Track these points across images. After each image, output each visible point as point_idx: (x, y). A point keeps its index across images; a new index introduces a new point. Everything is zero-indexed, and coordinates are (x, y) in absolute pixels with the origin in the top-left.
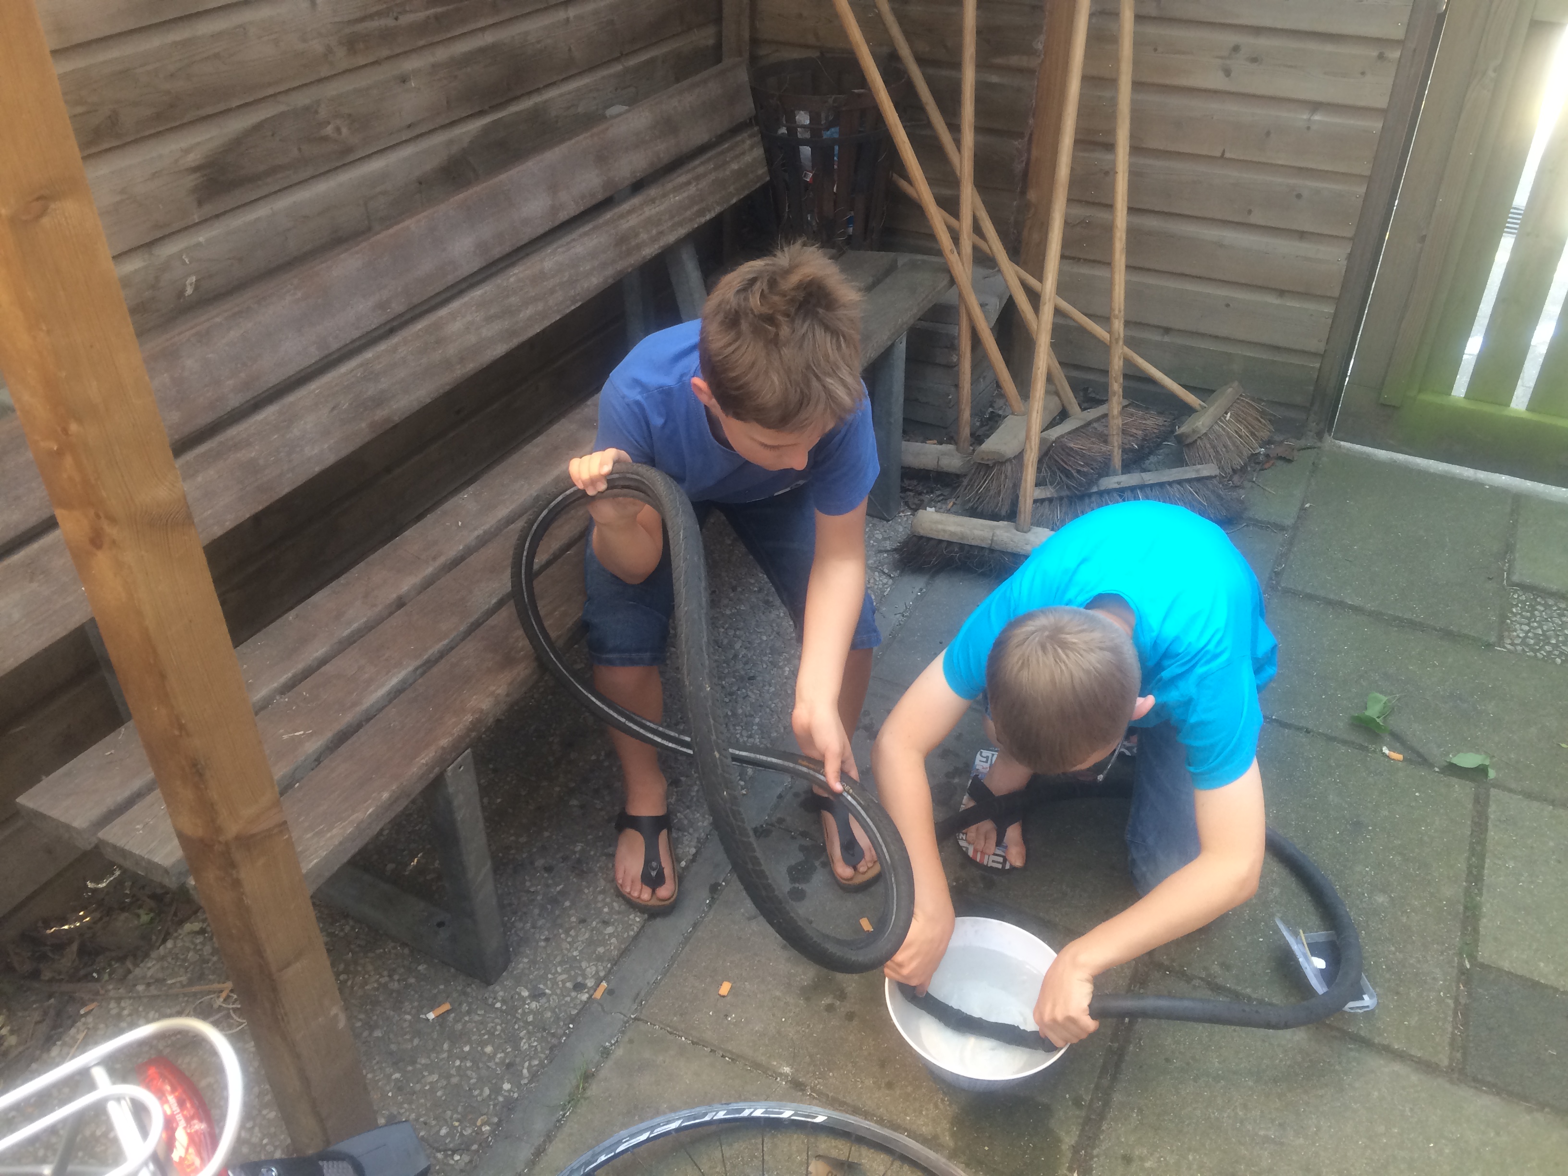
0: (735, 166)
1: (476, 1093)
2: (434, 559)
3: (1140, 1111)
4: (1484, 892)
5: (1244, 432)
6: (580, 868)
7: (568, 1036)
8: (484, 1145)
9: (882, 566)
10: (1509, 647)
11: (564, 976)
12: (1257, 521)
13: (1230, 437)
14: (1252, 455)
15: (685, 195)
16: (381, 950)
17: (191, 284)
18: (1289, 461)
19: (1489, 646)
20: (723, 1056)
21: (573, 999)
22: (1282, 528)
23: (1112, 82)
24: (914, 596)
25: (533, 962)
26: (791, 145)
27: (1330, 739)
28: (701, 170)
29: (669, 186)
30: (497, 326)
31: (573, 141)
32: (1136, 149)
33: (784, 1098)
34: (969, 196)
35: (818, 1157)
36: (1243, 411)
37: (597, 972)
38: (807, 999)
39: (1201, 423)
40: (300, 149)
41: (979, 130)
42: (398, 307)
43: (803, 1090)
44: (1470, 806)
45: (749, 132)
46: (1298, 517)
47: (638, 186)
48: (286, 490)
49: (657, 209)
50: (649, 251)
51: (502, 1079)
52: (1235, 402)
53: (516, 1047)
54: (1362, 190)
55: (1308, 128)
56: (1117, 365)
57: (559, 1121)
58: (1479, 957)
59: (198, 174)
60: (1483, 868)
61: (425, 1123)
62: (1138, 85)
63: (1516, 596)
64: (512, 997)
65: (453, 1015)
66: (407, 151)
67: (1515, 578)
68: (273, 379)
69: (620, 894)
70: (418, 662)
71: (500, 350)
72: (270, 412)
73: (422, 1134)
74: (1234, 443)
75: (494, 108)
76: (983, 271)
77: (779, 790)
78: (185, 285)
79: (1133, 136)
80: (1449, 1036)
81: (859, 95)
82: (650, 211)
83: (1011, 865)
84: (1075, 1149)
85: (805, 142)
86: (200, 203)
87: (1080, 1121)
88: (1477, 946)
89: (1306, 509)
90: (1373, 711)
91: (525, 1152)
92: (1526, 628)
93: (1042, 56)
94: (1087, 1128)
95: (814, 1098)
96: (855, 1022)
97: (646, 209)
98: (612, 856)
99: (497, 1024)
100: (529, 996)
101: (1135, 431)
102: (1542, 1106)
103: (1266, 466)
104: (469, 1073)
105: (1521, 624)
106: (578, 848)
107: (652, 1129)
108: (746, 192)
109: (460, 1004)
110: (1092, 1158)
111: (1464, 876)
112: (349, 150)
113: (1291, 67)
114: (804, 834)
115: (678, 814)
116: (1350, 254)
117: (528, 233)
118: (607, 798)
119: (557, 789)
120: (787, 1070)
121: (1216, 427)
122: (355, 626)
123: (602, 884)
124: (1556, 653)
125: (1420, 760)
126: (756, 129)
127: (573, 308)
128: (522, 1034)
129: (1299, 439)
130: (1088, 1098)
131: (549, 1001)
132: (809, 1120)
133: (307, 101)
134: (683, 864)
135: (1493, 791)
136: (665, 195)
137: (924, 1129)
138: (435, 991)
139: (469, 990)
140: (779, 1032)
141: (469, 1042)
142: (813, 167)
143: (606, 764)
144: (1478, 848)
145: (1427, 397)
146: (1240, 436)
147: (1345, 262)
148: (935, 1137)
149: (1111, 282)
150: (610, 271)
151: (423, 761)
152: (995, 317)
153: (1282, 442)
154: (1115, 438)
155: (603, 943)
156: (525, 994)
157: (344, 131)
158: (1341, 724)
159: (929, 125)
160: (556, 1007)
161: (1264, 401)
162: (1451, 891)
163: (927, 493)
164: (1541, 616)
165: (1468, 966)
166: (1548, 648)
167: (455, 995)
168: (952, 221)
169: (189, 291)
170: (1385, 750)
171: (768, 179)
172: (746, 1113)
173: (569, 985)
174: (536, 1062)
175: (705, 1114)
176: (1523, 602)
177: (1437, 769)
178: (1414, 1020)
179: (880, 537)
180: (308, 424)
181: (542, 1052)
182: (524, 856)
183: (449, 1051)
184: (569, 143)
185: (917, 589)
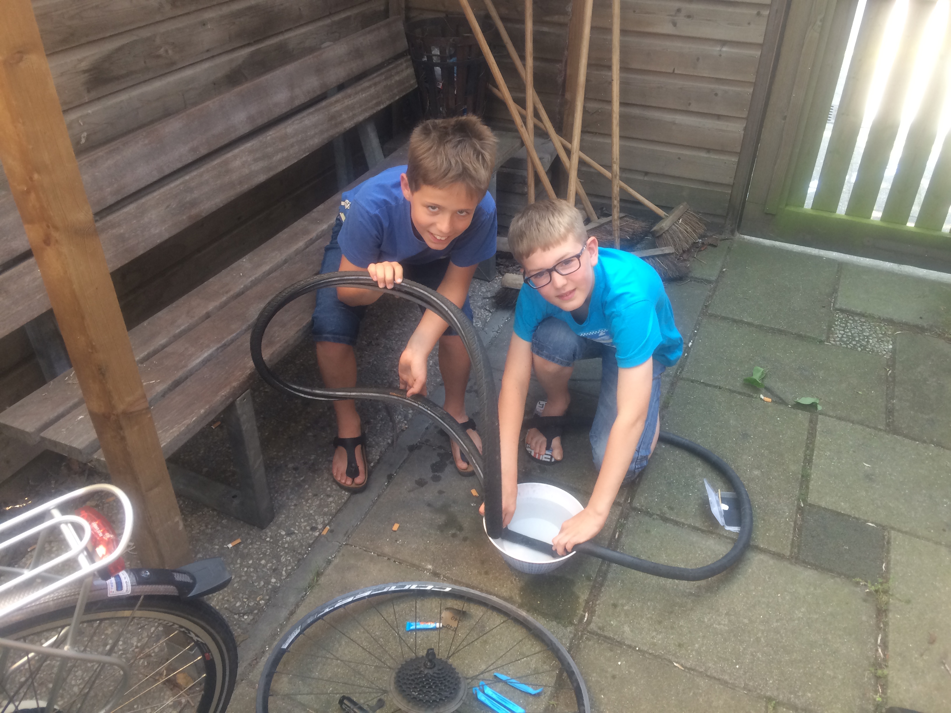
0: (397, 78)
1: (256, 584)
2: (227, 292)
3: (623, 581)
4: (813, 466)
5: (689, 229)
6: (314, 468)
7: (308, 554)
8: (261, 610)
9: (486, 306)
10: (833, 342)
11: (305, 524)
12: (696, 278)
13: (681, 233)
14: (694, 243)
15: (368, 93)
16: (201, 513)
17: (84, 137)
18: (715, 246)
19: (821, 342)
20: (395, 562)
21: (310, 535)
22: (709, 282)
23: (609, 30)
24: (503, 322)
25: (288, 517)
26: (429, 67)
27: (731, 391)
28: (377, 80)
29: (359, 88)
30: (261, 165)
31: (302, 60)
32: (624, 69)
33: (429, 581)
34: (531, 95)
35: (447, 609)
36: (689, 218)
37: (324, 521)
38: (442, 531)
39: (665, 225)
40: (145, 62)
41: (535, 59)
42: (203, 151)
43: (439, 577)
44: (807, 425)
45: (405, 59)
46: (719, 276)
47: (341, 87)
48: (141, 252)
49: (352, 101)
50: (348, 125)
51: (271, 577)
52: (684, 213)
53: (279, 561)
54: (751, 90)
55: (720, 55)
56: (616, 190)
57: (303, 597)
58: (808, 501)
59: (86, 75)
60: (813, 455)
61: (228, 600)
62: (624, 32)
63: (837, 316)
64: (276, 535)
65: (242, 545)
66: (206, 65)
67: (837, 306)
68: (133, 189)
69: (335, 481)
70: (219, 345)
71: (262, 178)
72: (131, 208)
73: (226, 606)
74: (684, 237)
75: (256, 42)
76: (542, 140)
77: (427, 425)
78: (81, 138)
79: (622, 61)
80: (791, 540)
81: (468, 37)
82: (348, 102)
83: (555, 459)
84: (587, 602)
85: (437, 65)
86: (89, 91)
87: (590, 587)
88: (808, 495)
89: (723, 272)
90: (757, 376)
91: (284, 613)
92: (843, 332)
93: (571, 15)
94: (593, 591)
95: (445, 580)
96: (468, 542)
97: (346, 101)
98: (331, 462)
99: (267, 549)
100: (286, 534)
101: (627, 229)
102: (839, 574)
103: (702, 249)
104: (252, 574)
105: (840, 331)
106: (313, 457)
107: (354, 595)
108: (404, 94)
109: (247, 540)
110: (596, 606)
111: (802, 460)
112: (173, 63)
113: (709, 20)
114: (440, 447)
115: (369, 439)
116: (746, 127)
117: (278, 112)
118: (329, 432)
119: (300, 427)
120: (430, 567)
121: (673, 227)
122: (183, 328)
123: (326, 475)
124: (858, 345)
125: (780, 401)
126: (409, 57)
127: (304, 156)
128: (282, 554)
129: (721, 234)
130: (594, 576)
131: (297, 536)
132: (442, 590)
133: (149, 34)
134: (372, 464)
135: (820, 417)
136: (357, 93)
137: (505, 594)
138: (232, 533)
139: (251, 532)
140: (425, 548)
141: (252, 558)
142: (442, 79)
143: (328, 413)
144: (811, 446)
145: (792, 209)
146: (687, 232)
147: (743, 132)
148: (511, 598)
149: (611, 145)
150: (326, 136)
151: (223, 394)
152: (548, 166)
153: (711, 236)
154: (616, 232)
155: (327, 506)
156: (283, 533)
157: (170, 52)
158: (738, 384)
159: (508, 56)
160: (301, 539)
161: (700, 213)
162: (795, 468)
163: (512, 266)
164: (851, 326)
165: (802, 505)
166: (854, 343)
167: (243, 535)
168: (523, 111)
169: (83, 141)
170: (762, 396)
171: (417, 86)
172: (407, 587)
173: (308, 528)
174: (290, 568)
175: (384, 588)
176: (842, 319)
177: (790, 406)
178: (772, 533)
179: (485, 290)
180: (153, 215)
181: (293, 562)
182: (282, 462)
183: (241, 564)
184: (300, 61)
185: (505, 318)
